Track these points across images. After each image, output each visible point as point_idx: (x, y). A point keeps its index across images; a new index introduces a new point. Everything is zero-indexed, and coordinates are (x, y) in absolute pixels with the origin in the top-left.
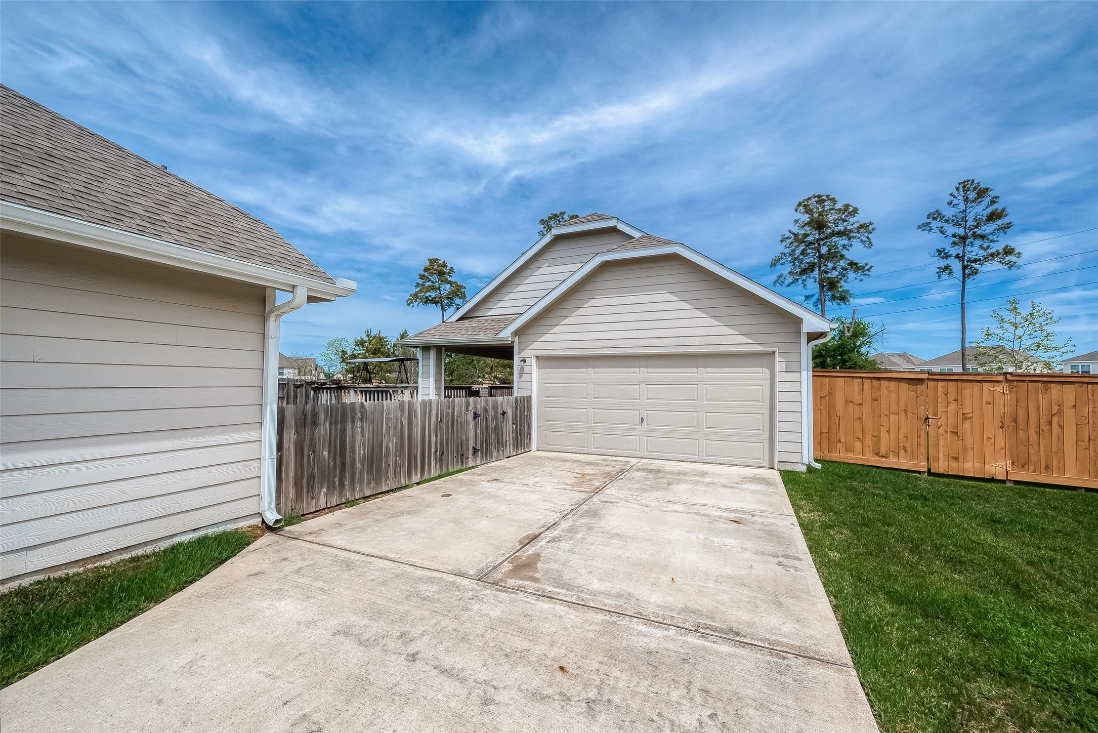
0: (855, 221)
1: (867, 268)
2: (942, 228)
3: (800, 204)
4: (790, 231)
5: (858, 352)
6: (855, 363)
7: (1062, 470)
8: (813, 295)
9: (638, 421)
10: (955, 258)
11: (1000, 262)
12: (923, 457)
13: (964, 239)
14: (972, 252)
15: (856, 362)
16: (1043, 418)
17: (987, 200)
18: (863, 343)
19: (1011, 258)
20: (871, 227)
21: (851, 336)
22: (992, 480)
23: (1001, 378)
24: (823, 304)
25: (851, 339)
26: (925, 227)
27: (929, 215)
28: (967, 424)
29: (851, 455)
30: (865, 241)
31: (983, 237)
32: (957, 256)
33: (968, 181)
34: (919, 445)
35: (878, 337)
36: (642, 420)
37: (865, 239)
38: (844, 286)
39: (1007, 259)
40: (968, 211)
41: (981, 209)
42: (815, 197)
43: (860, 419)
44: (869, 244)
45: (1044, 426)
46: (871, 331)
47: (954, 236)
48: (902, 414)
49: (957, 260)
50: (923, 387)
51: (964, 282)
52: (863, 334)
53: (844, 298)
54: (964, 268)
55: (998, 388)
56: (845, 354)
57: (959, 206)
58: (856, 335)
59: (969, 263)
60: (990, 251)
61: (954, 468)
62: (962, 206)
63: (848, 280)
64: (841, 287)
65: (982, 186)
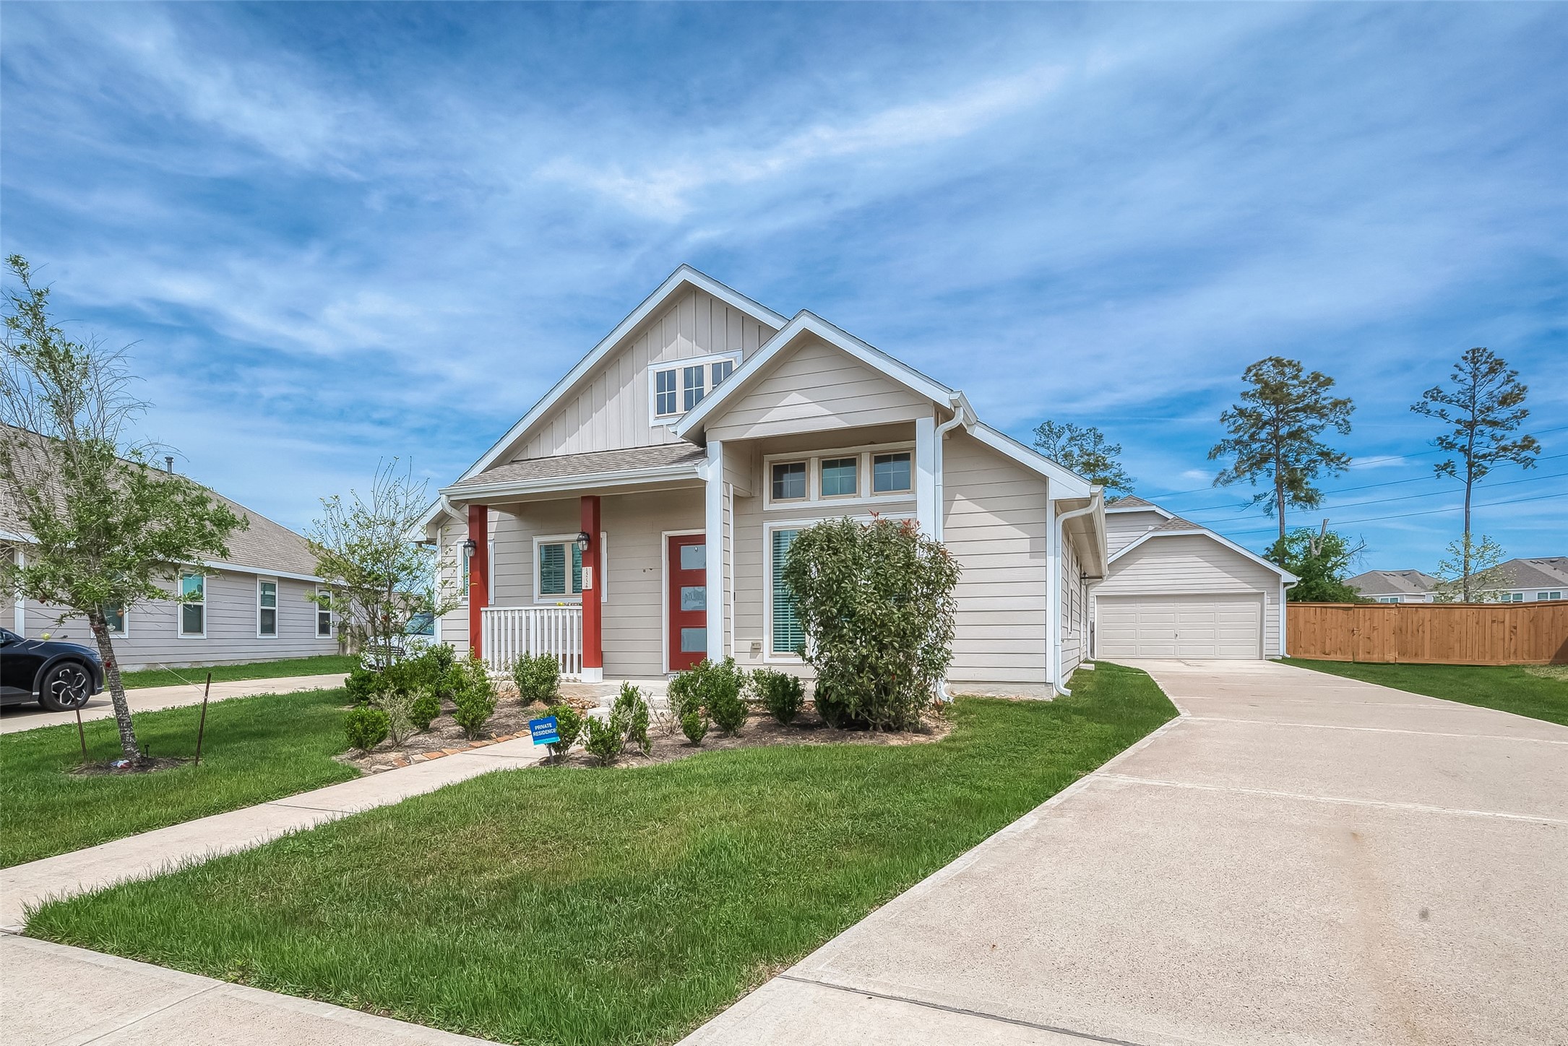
0: (1328, 395)
1: (1344, 459)
2: (1443, 411)
3: (1249, 370)
4: (1234, 406)
5: (1329, 577)
6: (1324, 592)
7: (1423, 655)
8: (1265, 495)
9: (1173, 636)
10: (1460, 450)
11: (1514, 459)
12: (1350, 653)
13: (1471, 425)
14: (1482, 443)
15: (1325, 590)
16: (1415, 628)
17: (1501, 377)
18: (1335, 565)
19: (1528, 453)
20: (1349, 405)
21: (1319, 556)
22: (1388, 664)
23: (1394, 606)
24: (1282, 510)
25: (1319, 560)
26: (1420, 408)
27: (1426, 393)
28: (1375, 632)
29: (1307, 655)
30: (1341, 425)
31: (1494, 423)
32: (1462, 449)
33: (1478, 349)
34: (1348, 646)
35: (1355, 557)
36: (1177, 635)
37: (1340, 422)
38: (1311, 483)
39: (1523, 454)
40: (1477, 389)
41: (1495, 386)
42: (1270, 359)
43: (1314, 632)
44: (1346, 428)
45: (1415, 632)
46: (1347, 548)
47: (1458, 422)
48: (1339, 629)
49: (1462, 454)
50: (1351, 612)
51: (1469, 484)
52: (1337, 553)
53: (1310, 499)
54: (1470, 465)
55: (1393, 611)
56: (1311, 579)
57: (1466, 382)
58: (1326, 555)
59: (1476, 460)
60: (1503, 443)
61: (1367, 658)
62: (1470, 381)
63: (1318, 476)
64: (1307, 483)
65: (1496, 356)
